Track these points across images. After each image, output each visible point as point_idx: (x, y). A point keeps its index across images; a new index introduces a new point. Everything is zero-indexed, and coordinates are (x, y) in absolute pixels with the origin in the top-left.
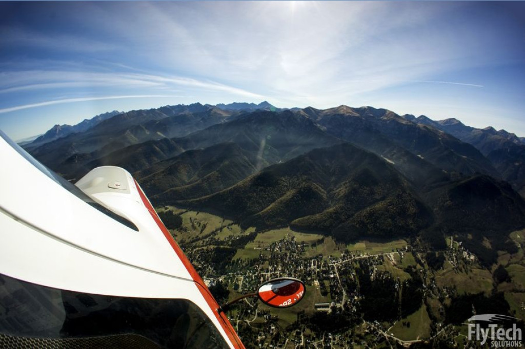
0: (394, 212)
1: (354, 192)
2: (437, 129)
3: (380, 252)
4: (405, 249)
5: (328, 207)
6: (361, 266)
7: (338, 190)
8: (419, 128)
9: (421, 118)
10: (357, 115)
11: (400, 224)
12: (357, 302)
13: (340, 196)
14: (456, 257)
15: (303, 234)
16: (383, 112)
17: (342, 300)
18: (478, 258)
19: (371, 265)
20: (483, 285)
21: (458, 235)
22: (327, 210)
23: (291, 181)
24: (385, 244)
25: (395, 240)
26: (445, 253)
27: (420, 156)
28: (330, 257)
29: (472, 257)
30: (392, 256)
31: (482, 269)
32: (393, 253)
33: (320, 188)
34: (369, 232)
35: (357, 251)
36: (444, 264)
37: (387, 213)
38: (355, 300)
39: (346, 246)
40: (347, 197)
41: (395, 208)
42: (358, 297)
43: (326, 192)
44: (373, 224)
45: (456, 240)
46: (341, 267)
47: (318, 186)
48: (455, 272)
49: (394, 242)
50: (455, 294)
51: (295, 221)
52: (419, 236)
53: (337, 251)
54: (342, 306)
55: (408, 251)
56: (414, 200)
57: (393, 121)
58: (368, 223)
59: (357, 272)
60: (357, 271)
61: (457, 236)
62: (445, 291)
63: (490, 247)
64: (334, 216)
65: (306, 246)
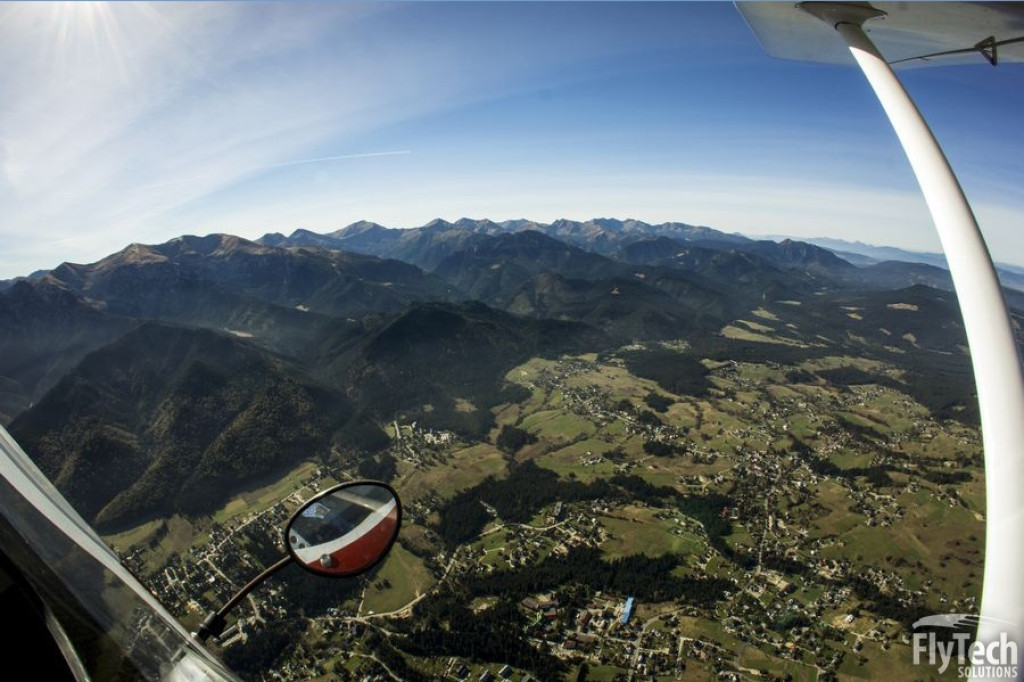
0: (272, 421)
1: (184, 414)
2: (327, 249)
3: (276, 500)
4: (316, 476)
5: (149, 461)
6: (252, 537)
7: (156, 424)
8: (291, 256)
9: (298, 236)
10: (162, 258)
11: (291, 439)
12: (280, 597)
13: (162, 433)
14: (413, 448)
15: (126, 533)
16: (215, 240)
17: (252, 609)
18: (457, 433)
19: (269, 527)
20: (483, 468)
21: (405, 414)
22: (150, 469)
23: (62, 439)
24: (278, 484)
25: (293, 469)
26: (392, 450)
27: (301, 308)
28: (191, 551)
29: (445, 436)
30: (298, 497)
31: (471, 445)
32: (299, 491)
33: (121, 431)
34: (240, 476)
35: (233, 518)
36: (398, 469)
37: (258, 429)
38: (273, 597)
39: (211, 518)
40: (176, 429)
41: (270, 415)
42: (275, 589)
43: (135, 436)
44: (241, 459)
45: (404, 424)
46: (220, 558)
47: (115, 429)
48: (423, 471)
49: (293, 474)
50: (441, 502)
51: (100, 515)
52: (333, 445)
53: (200, 534)
54: (258, 617)
55: (323, 476)
56: (301, 389)
57: (238, 253)
58: (231, 461)
59: (249, 551)
60: (249, 548)
61: (403, 417)
62: (419, 506)
63: (473, 408)
64: (165, 476)
65: (141, 552)
